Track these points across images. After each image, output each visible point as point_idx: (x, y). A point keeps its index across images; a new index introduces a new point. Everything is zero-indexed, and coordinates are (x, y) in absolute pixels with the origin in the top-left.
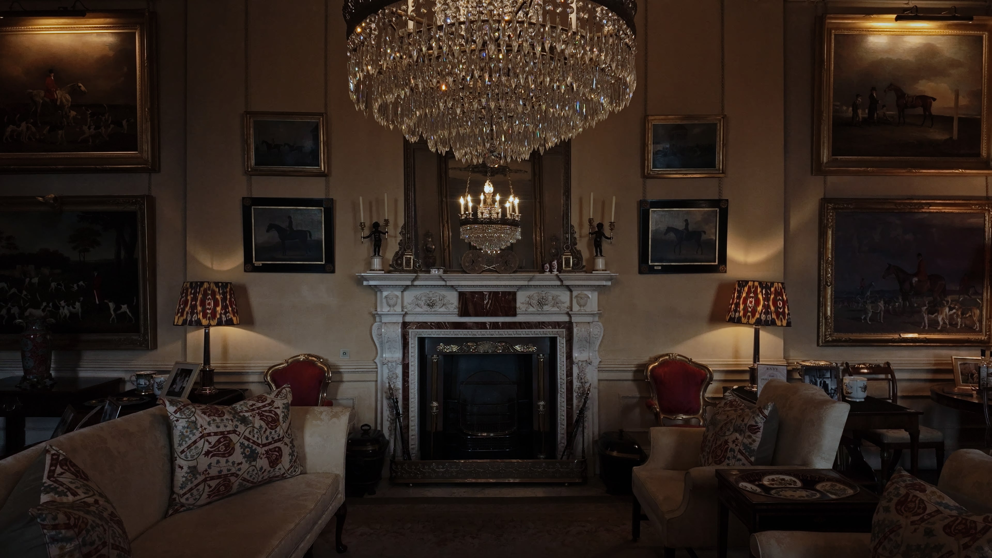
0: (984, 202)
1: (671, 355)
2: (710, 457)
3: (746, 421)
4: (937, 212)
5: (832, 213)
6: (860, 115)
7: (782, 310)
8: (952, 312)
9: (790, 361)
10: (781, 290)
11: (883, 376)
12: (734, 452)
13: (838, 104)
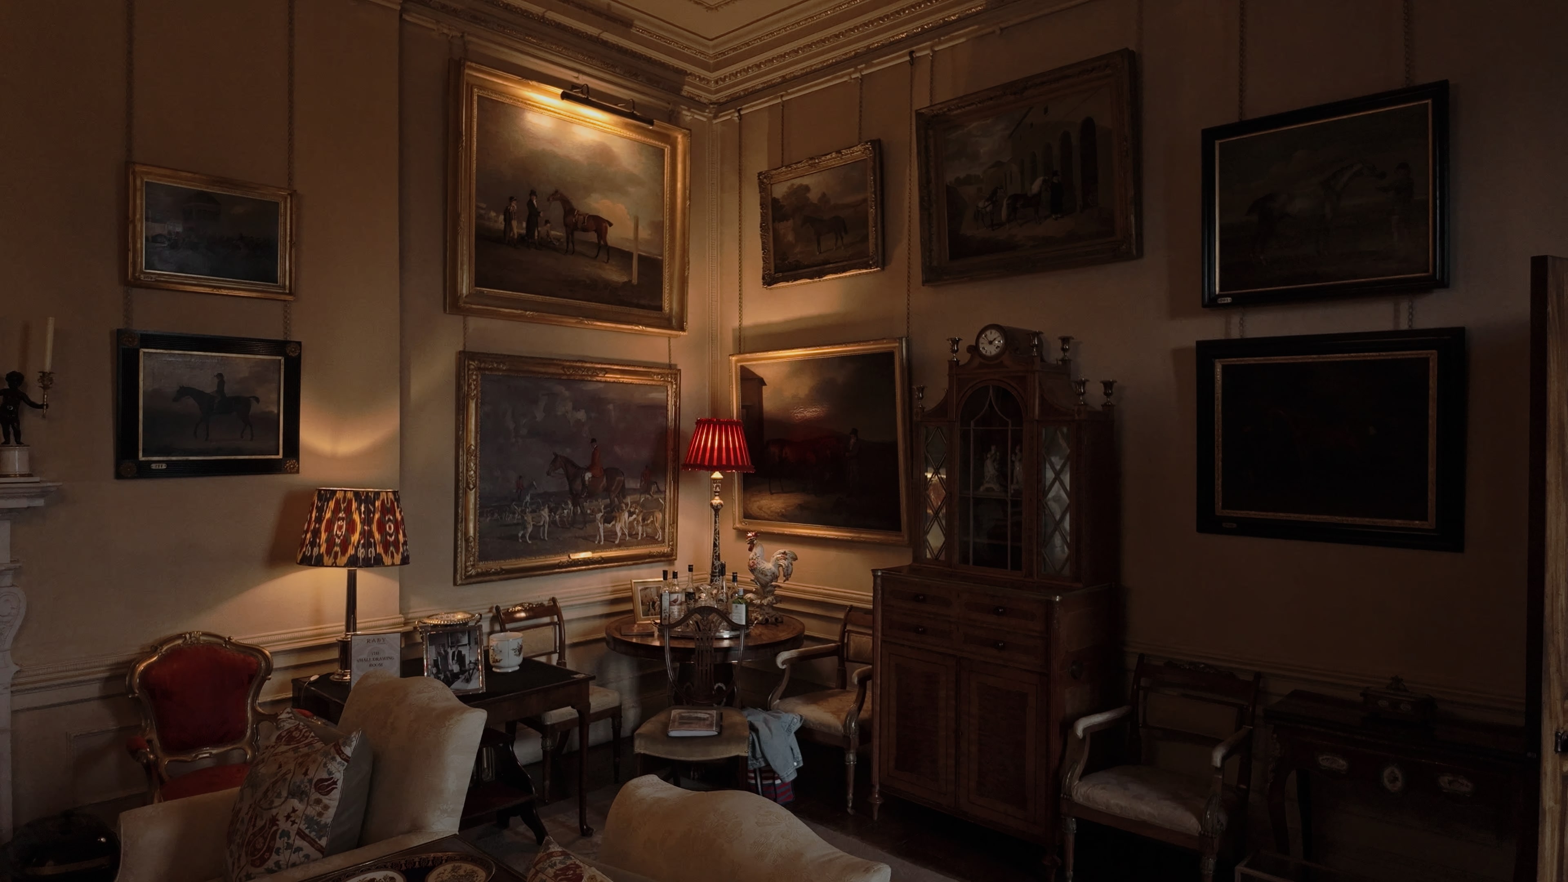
0: (667, 371)
1: (188, 636)
2: (243, 854)
3: (311, 774)
4: (614, 382)
5: (477, 375)
6: (515, 231)
7: (393, 537)
8: (631, 519)
9: (410, 616)
10: (392, 503)
11: (547, 620)
12: (289, 838)
13: (484, 206)
